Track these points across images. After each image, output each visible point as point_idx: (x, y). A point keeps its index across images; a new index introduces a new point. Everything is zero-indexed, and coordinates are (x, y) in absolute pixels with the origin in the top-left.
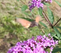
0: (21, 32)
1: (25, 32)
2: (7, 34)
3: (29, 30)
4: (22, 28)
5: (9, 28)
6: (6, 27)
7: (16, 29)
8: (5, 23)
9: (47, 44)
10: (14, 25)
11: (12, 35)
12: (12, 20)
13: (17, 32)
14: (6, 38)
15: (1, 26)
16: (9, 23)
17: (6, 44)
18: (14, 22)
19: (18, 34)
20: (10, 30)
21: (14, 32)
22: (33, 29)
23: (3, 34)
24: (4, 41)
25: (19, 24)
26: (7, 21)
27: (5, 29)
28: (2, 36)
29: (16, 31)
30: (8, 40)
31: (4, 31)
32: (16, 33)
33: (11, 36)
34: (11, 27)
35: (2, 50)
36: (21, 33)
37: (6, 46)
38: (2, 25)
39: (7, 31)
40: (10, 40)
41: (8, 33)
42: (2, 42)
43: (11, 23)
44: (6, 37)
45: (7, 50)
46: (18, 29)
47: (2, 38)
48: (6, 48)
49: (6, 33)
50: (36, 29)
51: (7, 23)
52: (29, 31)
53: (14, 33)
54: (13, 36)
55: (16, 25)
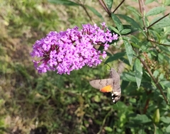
0: (54, 28)
1: (60, 28)
2: (27, 30)
3: (68, 23)
4: (56, 20)
5: (31, 19)
6: (26, 16)
7: (44, 21)
8: (23, 8)
9: (99, 37)
10: (40, 13)
11: (36, 31)
12: (36, 3)
13: (47, 27)
14: (25, 38)
15: (17, 14)
16: (31, 10)
17: (24, 48)
18: (40, 8)
19: (47, 30)
20: (32, 23)
21: (40, 26)
22: (76, 22)
23: (19, 30)
24: (21, 42)
25: (49, 12)
26: (27, 6)
27: (24, 21)
28: (18, 32)
29: (44, 25)
30: (30, 41)
31: (21, 23)
32: (43, 29)
33: (35, 34)
34: (35, 18)
35: (19, 58)
36: (52, 29)
37: (25, 52)
38: (17, 12)
39: (27, 25)
40: (33, 40)
41: (29, 28)
42: (17, 44)
43: (34, 9)
44: (25, 34)
45: (27, 58)
46: (48, 21)
47: (18, 37)
48: (26, 55)
49: (25, 27)
50: (82, 22)
51: (27, 9)
52: (69, 25)
53: (40, 29)
54: (38, 35)
55: (44, 14)
